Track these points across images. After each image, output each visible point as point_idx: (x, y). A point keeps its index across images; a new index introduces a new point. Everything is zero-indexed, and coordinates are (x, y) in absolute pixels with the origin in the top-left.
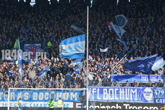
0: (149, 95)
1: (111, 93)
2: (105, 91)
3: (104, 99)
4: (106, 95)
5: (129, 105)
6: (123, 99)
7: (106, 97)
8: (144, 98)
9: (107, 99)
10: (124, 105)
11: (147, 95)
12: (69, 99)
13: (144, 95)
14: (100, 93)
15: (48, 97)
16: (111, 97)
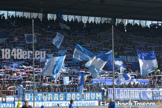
0: (150, 94)
1: (126, 93)
2: (121, 91)
3: (121, 98)
4: (122, 95)
5: (137, 102)
6: (134, 97)
7: (122, 96)
8: (147, 96)
9: (123, 97)
10: (134, 102)
11: (149, 94)
12: (95, 98)
13: (147, 94)
14: (118, 93)
15: (79, 98)
16: (126, 96)
